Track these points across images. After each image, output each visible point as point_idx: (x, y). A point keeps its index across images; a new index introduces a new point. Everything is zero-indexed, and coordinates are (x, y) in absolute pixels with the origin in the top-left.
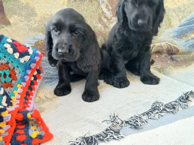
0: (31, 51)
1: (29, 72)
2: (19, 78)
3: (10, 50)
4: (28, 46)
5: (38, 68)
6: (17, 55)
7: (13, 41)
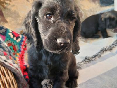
0: (21, 36)
1: (21, 47)
2: (18, 50)
3: (12, 36)
4: (19, 33)
5: (25, 44)
6: (15, 38)
7: (12, 31)
